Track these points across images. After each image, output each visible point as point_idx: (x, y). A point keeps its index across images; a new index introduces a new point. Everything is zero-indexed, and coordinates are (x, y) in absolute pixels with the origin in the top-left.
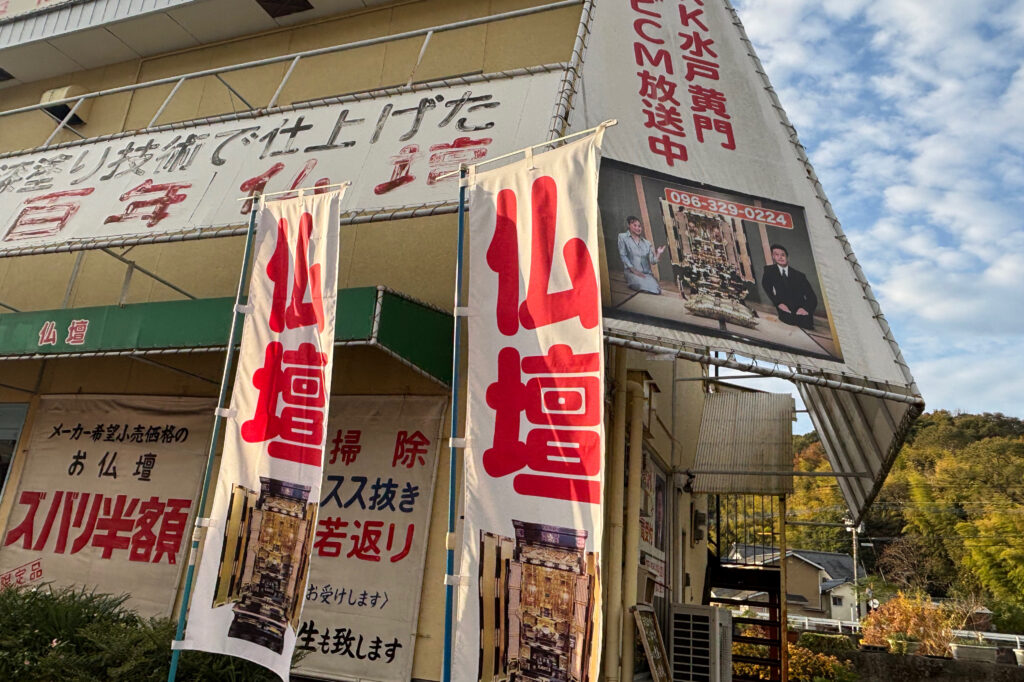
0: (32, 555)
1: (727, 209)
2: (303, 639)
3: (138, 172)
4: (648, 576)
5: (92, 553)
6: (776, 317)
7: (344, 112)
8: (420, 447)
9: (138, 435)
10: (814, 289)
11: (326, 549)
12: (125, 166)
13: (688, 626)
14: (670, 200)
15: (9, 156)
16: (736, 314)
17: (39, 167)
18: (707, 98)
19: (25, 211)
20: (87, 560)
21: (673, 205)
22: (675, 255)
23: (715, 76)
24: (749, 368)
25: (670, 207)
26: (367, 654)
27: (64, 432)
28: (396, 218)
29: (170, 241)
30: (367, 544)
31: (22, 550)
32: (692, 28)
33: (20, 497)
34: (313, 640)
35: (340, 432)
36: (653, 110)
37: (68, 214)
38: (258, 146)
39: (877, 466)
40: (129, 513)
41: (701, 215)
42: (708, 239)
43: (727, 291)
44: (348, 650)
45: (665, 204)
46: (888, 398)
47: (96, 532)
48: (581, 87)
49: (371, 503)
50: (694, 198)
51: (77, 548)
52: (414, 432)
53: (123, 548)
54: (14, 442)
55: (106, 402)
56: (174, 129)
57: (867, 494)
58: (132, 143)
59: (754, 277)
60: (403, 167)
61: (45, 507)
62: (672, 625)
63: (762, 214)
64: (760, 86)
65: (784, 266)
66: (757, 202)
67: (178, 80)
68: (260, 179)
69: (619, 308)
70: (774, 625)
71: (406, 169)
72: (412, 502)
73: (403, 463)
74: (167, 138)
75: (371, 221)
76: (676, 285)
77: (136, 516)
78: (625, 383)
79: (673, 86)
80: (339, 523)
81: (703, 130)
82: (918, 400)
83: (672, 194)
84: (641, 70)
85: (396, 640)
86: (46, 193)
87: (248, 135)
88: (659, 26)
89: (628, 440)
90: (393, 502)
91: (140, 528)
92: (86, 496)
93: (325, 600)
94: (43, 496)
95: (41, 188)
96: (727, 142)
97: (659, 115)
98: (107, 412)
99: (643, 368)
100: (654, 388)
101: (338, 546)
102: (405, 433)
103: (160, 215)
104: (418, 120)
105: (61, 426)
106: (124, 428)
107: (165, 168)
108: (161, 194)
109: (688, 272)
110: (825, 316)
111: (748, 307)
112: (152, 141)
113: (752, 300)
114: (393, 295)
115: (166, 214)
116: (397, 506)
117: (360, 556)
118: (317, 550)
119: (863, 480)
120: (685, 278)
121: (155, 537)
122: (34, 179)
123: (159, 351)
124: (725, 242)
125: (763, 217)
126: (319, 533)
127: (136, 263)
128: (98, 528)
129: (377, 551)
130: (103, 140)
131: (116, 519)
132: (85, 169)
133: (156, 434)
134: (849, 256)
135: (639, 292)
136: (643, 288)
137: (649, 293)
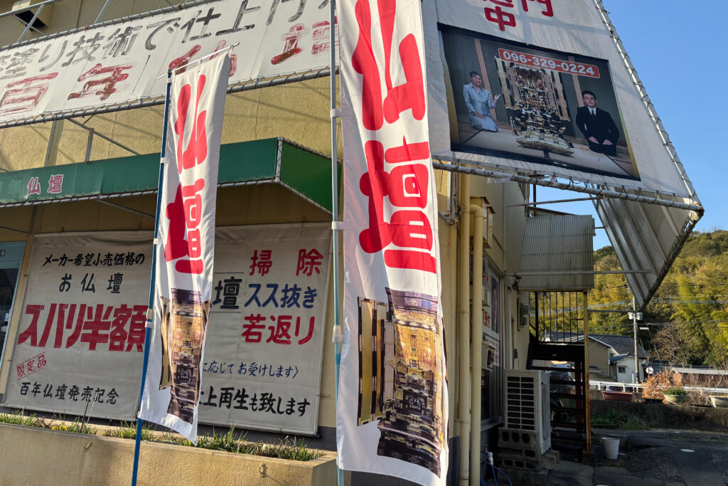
0: (37, 350)
1: (547, 64)
2: (238, 401)
3: (90, 58)
4: (490, 349)
5: (81, 348)
6: (588, 147)
7: (244, 3)
8: (316, 261)
9: (109, 260)
10: (618, 128)
11: (251, 337)
12: (79, 55)
13: (518, 385)
14: (503, 58)
16: (556, 145)
17: (15, 59)
19: (7, 93)
20: (79, 352)
21: (505, 61)
22: (508, 101)
24: (567, 187)
25: (503, 63)
26: (285, 410)
27: (53, 260)
28: (290, 81)
29: (119, 109)
30: (281, 332)
31: (30, 347)
33: (25, 309)
34: (245, 402)
35: (256, 252)
37: (39, 94)
38: (180, 33)
39: (660, 263)
40: (107, 316)
41: (527, 69)
42: (533, 88)
43: (550, 128)
44: (271, 408)
45: (499, 61)
46: (675, 206)
47: (83, 331)
49: (282, 303)
50: (521, 56)
51: (71, 341)
52: (311, 249)
53: (104, 342)
54: (18, 269)
56: (115, 23)
58: (84, 36)
59: (570, 116)
60: (292, 42)
61: (44, 315)
62: (507, 384)
63: (575, 67)
65: (593, 107)
66: (570, 58)
68: (183, 58)
69: (467, 144)
71: (295, 43)
72: (312, 301)
73: (304, 272)
74: (108, 31)
75: (270, 85)
76: (510, 123)
77: (111, 319)
78: (468, 205)
80: (259, 318)
81: (527, 1)
82: (699, 207)
83: (504, 53)
85: (305, 400)
86: (21, 79)
87: (172, 25)
89: (472, 248)
90: (298, 301)
91: (115, 327)
92: (73, 306)
93: (252, 373)
94: (42, 307)
95: (18, 75)
96: (546, 11)
98: (84, 244)
99: (483, 194)
100: (491, 209)
101: (259, 334)
102: (304, 251)
103: (109, 91)
104: (302, 5)
105: (51, 256)
106: (97, 256)
107: (110, 54)
108: (109, 75)
109: (518, 113)
110: (627, 146)
111: (566, 140)
112: (99, 33)
113: (569, 134)
114: (290, 144)
115: (115, 89)
116: (301, 304)
117: (276, 341)
118: (244, 338)
119: (649, 276)
120: (517, 119)
121: (127, 333)
122: (10, 69)
123: (118, 195)
124: (546, 90)
125: (576, 70)
126: (245, 326)
127: (95, 130)
128: (84, 329)
129: (288, 337)
130: (62, 36)
131: (97, 322)
132: (49, 58)
133: (122, 259)
134: (644, 98)
135: (481, 131)
136: (484, 127)
137: (489, 131)
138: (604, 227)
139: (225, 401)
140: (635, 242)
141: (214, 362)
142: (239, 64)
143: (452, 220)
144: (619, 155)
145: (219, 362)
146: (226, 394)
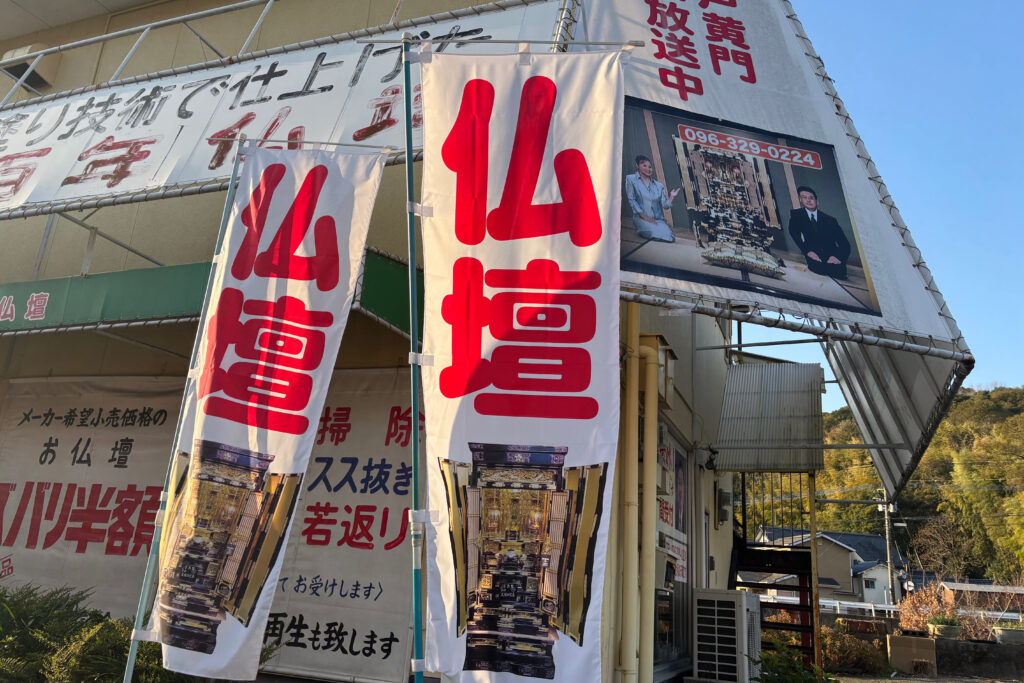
0: (3, 551)
1: (748, 148)
2: (292, 635)
3: (98, 128)
4: (670, 560)
5: (65, 549)
6: (806, 267)
7: (320, 56)
9: (114, 419)
11: (315, 537)
12: (84, 123)
13: (712, 612)
14: (684, 137)
16: (760, 263)
18: (723, 27)
20: (60, 555)
21: (688, 143)
22: (691, 198)
24: (775, 324)
25: (685, 145)
26: (361, 649)
27: (34, 418)
29: (131, 201)
30: (359, 531)
34: (302, 635)
35: (328, 410)
36: (663, 39)
37: (22, 177)
38: (229, 96)
39: (916, 435)
40: (105, 503)
41: (719, 154)
42: (728, 181)
43: (750, 238)
44: (340, 646)
45: (679, 142)
46: (932, 354)
47: (69, 524)
48: (581, 16)
49: (362, 486)
50: (710, 136)
51: (49, 542)
53: (98, 541)
55: (79, 385)
56: (137, 81)
57: (905, 467)
58: (93, 99)
59: (780, 221)
60: (384, 110)
61: (15, 498)
62: (695, 611)
63: (787, 153)
65: (814, 210)
66: (781, 141)
67: (142, 31)
68: (229, 130)
69: (629, 257)
70: (806, 609)
71: (388, 112)
72: (407, 484)
73: (397, 441)
74: (127, 93)
76: (692, 231)
77: (112, 505)
78: (637, 347)
79: (685, 14)
80: (328, 509)
81: (721, 62)
82: (966, 356)
83: (687, 131)
85: (392, 634)
87: (217, 85)
89: (643, 409)
90: (387, 484)
91: (116, 519)
92: (58, 486)
93: (314, 592)
94: (13, 487)
96: (746, 75)
97: (669, 45)
98: (81, 395)
100: (671, 354)
101: (327, 533)
102: (398, 409)
103: (121, 174)
105: (32, 411)
106: (97, 411)
107: (127, 123)
108: (123, 152)
109: (705, 217)
110: (861, 267)
111: (774, 256)
112: (114, 94)
113: (778, 247)
114: (378, 254)
115: (129, 172)
116: (391, 489)
117: (352, 544)
118: (304, 539)
119: (900, 452)
120: (702, 224)
121: (133, 528)
123: (125, 324)
124: (746, 182)
125: (788, 157)
126: (307, 520)
127: (99, 230)
128: (72, 520)
129: (370, 538)
130: (62, 97)
131: (91, 510)
132: (41, 128)
133: (133, 417)
134: (885, 199)
135: (650, 240)
136: (653, 236)
137: (661, 240)
138: (837, 381)
139: (273, 635)
140: (880, 403)
142: (305, 138)
146: (276, 622)
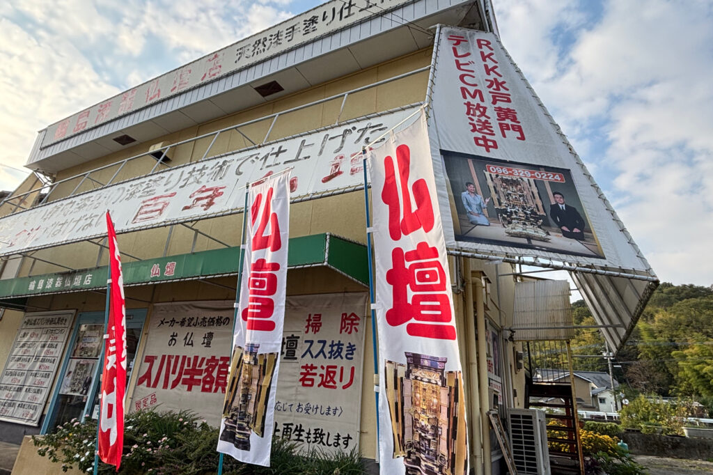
0: (151, 390)
1: (524, 174)
2: (296, 435)
3: (198, 182)
4: (494, 392)
5: (182, 389)
6: (561, 235)
7: (303, 140)
8: (355, 322)
9: (204, 322)
10: (582, 216)
11: (306, 382)
12: (192, 180)
13: (519, 422)
14: (490, 171)
15: (133, 180)
16: (537, 234)
17: (148, 184)
18: (505, 113)
19: (142, 207)
20: (179, 392)
21: (492, 174)
22: (496, 202)
23: (509, 101)
24: (548, 266)
25: (490, 175)
26: (332, 443)
27: (166, 323)
28: (334, 195)
29: (215, 217)
30: (329, 379)
31: (146, 388)
32: (492, 76)
33: (144, 359)
34: (302, 435)
35: (310, 315)
36: (475, 122)
37: (163, 207)
38: (259, 163)
39: (628, 320)
40: (200, 366)
41: (509, 178)
42: (515, 192)
43: (530, 221)
44: (321, 441)
45: (487, 174)
46: (636, 279)
47: (183, 377)
48: (432, 115)
49: (329, 355)
50: (503, 169)
51: (174, 386)
52: (350, 313)
53: (197, 385)
55: (187, 306)
56: (215, 158)
57: (622, 338)
58: (195, 168)
59: (545, 212)
60: (336, 167)
61: (157, 363)
62: (510, 421)
63: (546, 175)
64: (535, 104)
65: (563, 204)
66: (541, 169)
67: (216, 133)
69: (467, 235)
70: (570, 418)
71: (338, 167)
72: (352, 354)
73: (346, 331)
74: (211, 164)
75: (321, 197)
76: (499, 219)
77: (204, 367)
78: (470, 279)
79: (485, 109)
80: (312, 367)
81: (505, 131)
82: (655, 279)
83: (491, 168)
84: (466, 101)
85: (349, 435)
86: (153, 197)
87: (254, 158)
88: (474, 77)
89: (475, 312)
90: (342, 354)
91: (206, 374)
92: (177, 357)
93: (307, 412)
94: (156, 358)
95: (150, 195)
96: (520, 136)
97: (478, 125)
98: (187, 311)
99: (480, 270)
100: (487, 280)
101: (312, 380)
102: (346, 314)
103: (210, 204)
104: (343, 141)
105: (164, 319)
106: (195, 319)
107: (212, 179)
108: (210, 193)
109: (505, 211)
110: (591, 232)
111: (544, 230)
112: (205, 165)
113: (546, 225)
114: (335, 237)
115: (213, 203)
116: (344, 357)
117: (325, 386)
118: (301, 383)
119: (618, 329)
120: (504, 215)
121: (214, 378)
122: (146, 190)
123: (213, 276)
124: (525, 192)
125: (546, 177)
126: (302, 374)
127: (199, 230)
128: (184, 375)
129: (334, 383)
130: (180, 167)
131: (194, 369)
132: (171, 183)
133: (213, 321)
134: (601, 196)
135: (477, 225)
136: (478, 223)
137: (483, 225)
138: (578, 289)
139: (286, 435)
140: (604, 301)
141: (279, 402)
142: (298, 183)
143: (458, 290)
144: (587, 239)
145: (282, 402)
146: (288, 428)
